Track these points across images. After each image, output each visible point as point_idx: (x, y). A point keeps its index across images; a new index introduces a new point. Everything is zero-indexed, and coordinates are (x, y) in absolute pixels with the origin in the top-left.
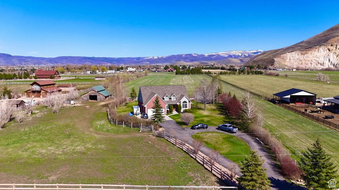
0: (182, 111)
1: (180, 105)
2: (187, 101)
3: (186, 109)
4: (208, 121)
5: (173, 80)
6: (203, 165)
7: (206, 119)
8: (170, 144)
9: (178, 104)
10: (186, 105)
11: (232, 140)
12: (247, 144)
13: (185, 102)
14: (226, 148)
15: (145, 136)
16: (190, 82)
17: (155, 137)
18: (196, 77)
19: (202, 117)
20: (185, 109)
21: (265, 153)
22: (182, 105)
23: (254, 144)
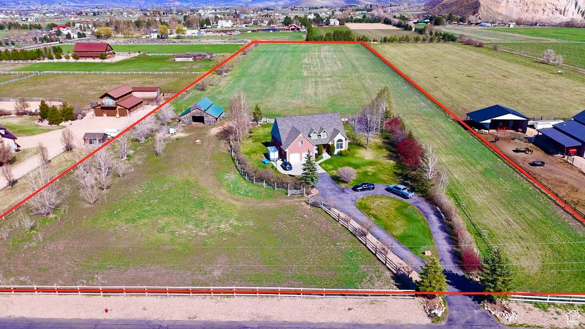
0: (335, 153)
1: (333, 145)
2: (344, 139)
3: (342, 149)
4: (374, 174)
5: (306, 60)
6: (375, 255)
7: (370, 169)
8: (331, 219)
9: (330, 143)
10: (341, 144)
11: (406, 211)
12: (425, 218)
13: (341, 140)
14: (400, 226)
15: (297, 204)
16: (335, 68)
17: (309, 207)
18: (342, 51)
19: (364, 165)
20: (339, 150)
21: (446, 234)
22: (335, 146)
23: (434, 218)
